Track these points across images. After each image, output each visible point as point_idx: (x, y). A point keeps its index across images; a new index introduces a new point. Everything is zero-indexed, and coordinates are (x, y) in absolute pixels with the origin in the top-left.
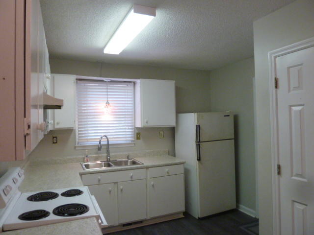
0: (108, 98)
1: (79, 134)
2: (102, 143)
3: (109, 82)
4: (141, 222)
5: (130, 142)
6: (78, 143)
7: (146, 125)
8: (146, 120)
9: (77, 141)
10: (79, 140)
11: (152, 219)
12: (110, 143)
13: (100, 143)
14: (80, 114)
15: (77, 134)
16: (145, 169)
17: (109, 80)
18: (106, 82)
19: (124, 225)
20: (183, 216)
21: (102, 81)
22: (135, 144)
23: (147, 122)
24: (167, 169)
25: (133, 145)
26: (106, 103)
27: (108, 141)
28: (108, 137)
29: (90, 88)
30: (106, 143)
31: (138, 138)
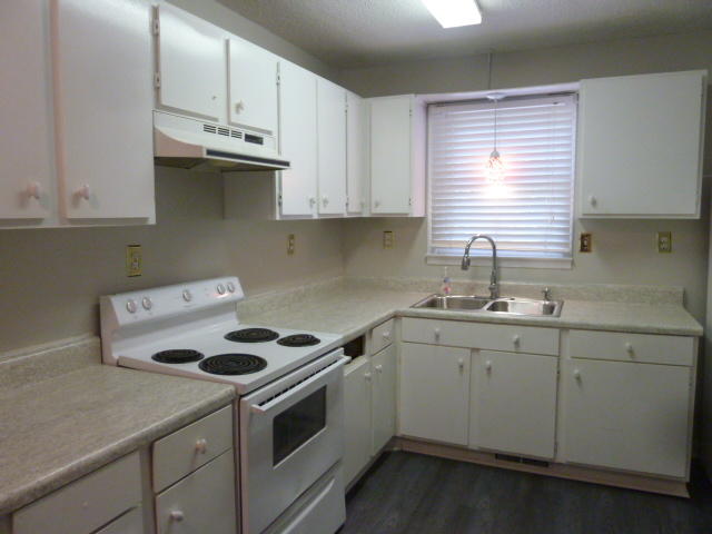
0: (495, 142)
1: (433, 229)
2: (472, 253)
3: (499, 101)
4: (544, 464)
5: (559, 256)
6: (433, 249)
7: (593, 211)
8: (590, 199)
9: (430, 244)
10: (433, 242)
11: (572, 466)
12: (499, 254)
13: (467, 252)
14: (438, 184)
15: (430, 229)
16: (558, 330)
17: (499, 97)
18: (492, 101)
19: (498, 456)
20: (687, 495)
21: (484, 101)
22: (573, 263)
23: (594, 203)
24: (628, 342)
25: (569, 266)
26: (492, 156)
27: (494, 247)
28: (494, 240)
29: (462, 122)
30: (490, 253)
31: (584, 248)
